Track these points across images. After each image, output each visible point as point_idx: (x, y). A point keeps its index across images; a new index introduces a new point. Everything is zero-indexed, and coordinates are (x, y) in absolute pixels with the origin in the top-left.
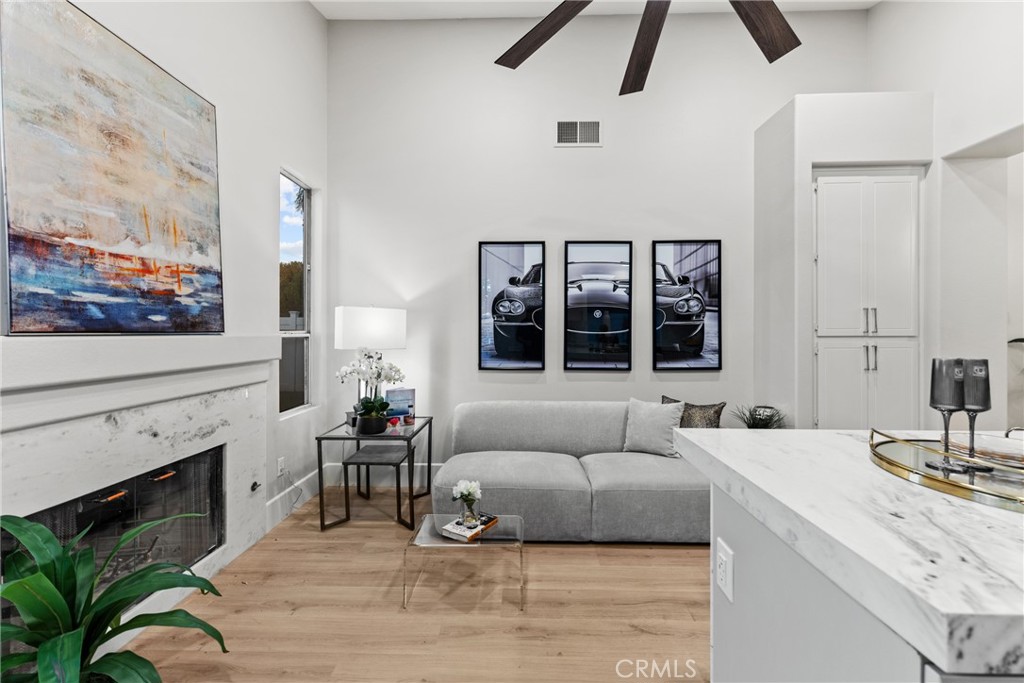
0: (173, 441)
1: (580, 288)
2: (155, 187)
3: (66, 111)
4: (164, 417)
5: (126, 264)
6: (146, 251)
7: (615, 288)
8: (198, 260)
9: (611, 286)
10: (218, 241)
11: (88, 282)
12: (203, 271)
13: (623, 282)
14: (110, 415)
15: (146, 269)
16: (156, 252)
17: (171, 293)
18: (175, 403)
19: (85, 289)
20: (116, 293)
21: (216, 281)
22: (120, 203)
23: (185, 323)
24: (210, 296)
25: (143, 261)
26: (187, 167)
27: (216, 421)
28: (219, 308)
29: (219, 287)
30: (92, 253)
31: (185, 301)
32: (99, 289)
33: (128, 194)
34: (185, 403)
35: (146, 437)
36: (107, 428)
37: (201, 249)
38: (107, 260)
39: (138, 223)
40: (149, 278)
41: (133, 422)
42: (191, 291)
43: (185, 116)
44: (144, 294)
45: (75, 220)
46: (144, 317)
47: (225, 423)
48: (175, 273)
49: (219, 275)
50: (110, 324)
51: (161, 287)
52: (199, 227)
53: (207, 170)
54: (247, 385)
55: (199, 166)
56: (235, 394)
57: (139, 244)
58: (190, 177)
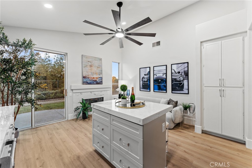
0: (97, 96)
1: (156, 75)
2: (94, 69)
3: (87, 65)
5: (92, 78)
6: (94, 76)
7: (163, 75)
8: (99, 76)
9: (162, 75)
10: (102, 74)
11: (88, 80)
12: (100, 77)
13: (165, 74)
14: (91, 92)
16: (95, 76)
17: (96, 80)
18: (97, 92)
19: (88, 81)
20: (91, 81)
21: (101, 78)
22: (91, 72)
23: (98, 83)
24: (101, 80)
26: (98, 66)
27: (102, 94)
29: (102, 79)
30: (89, 77)
31: (98, 81)
32: (89, 80)
33: (92, 71)
34: (98, 92)
35: (94, 95)
36: (91, 93)
37: (100, 75)
38: (90, 78)
39: (93, 74)
40: (94, 79)
41: (93, 93)
42: (98, 80)
43: (98, 61)
44: (93, 81)
45: (88, 75)
46: (93, 83)
47: (103, 95)
48: (97, 78)
49: (102, 78)
50: (90, 84)
51: (95, 80)
52: (100, 73)
53: (101, 66)
54: (106, 91)
55: (100, 66)
56: (105, 91)
57: (93, 76)
58: (98, 67)
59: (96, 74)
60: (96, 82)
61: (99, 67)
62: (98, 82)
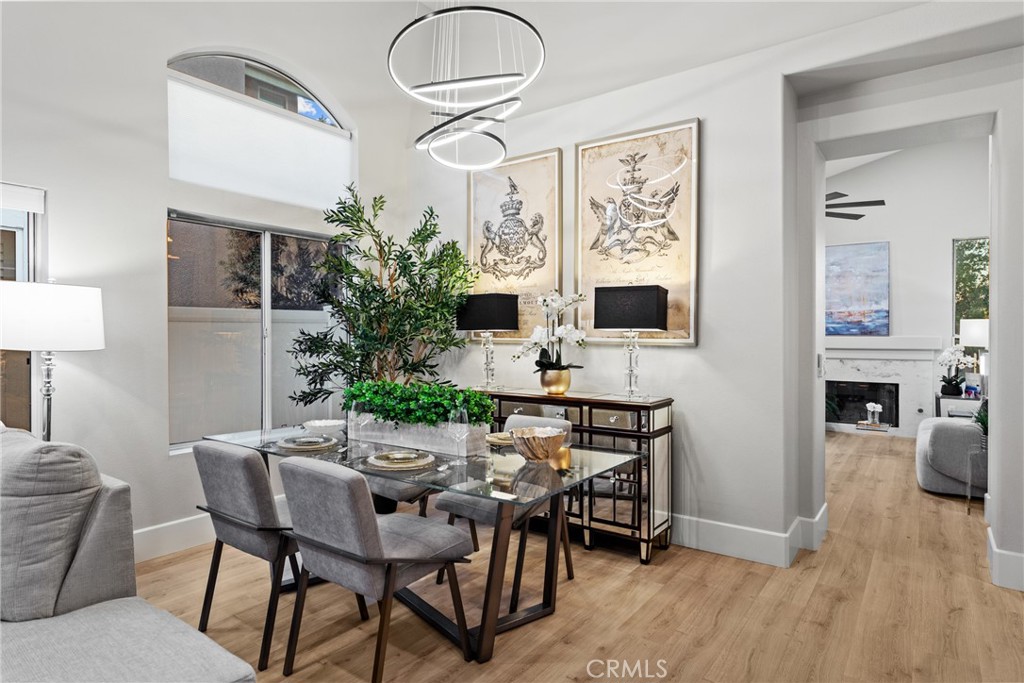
0: (867, 375)
2: (854, 285)
4: (862, 364)
6: (850, 309)
8: (875, 307)
10: (888, 298)
12: (877, 312)
14: (841, 360)
15: (850, 315)
16: (855, 308)
20: (838, 323)
21: (886, 314)
23: (865, 332)
25: (849, 312)
26: (870, 273)
27: (891, 372)
28: (887, 326)
31: (866, 324)
32: (833, 323)
34: (874, 362)
35: (855, 370)
37: (877, 303)
39: (848, 300)
41: (850, 364)
43: (871, 255)
44: (848, 323)
46: (848, 330)
47: (897, 374)
48: (863, 314)
49: (888, 312)
52: (877, 295)
53: (883, 270)
54: (914, 360)
55: (878, 271)
56: (906, 363)
57: (847, 307)
58: (872, 277)
59: (858, 300)
60: (860, 329)
61: (876, 274)
62: (868, 326)
